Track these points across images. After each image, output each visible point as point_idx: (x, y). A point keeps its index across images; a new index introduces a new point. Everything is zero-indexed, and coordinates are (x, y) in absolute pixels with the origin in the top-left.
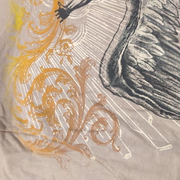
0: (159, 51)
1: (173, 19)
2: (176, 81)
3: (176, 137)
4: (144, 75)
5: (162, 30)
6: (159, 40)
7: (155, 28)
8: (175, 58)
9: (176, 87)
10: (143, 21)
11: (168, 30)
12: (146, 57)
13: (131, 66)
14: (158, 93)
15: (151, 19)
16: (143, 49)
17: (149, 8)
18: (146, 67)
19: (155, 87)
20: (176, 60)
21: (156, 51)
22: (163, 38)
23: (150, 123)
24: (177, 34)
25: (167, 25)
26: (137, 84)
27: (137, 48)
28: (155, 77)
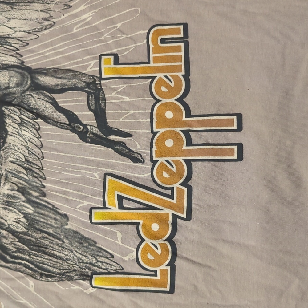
0: (28, 208)
1: (38, 171)
2: (51, 238)
3: (60, 300)
4: (17, 237)
5: (29, 184)
6: (25, 197)
7: (20, 183)
8: (47, 213)
9: (52, 245)
10: (7, 178)
11: (35, 184)
12: (16, 217)
13: (2, 229)
14: (35, 255)
15: (14, 174)
16: (11, 208)
17: (12, 162)
18: (18, 228)
19: (31, 249)
20: (47, 216)
21: (25, 209)
22: (30, 194)
23: (32, 289)
24: (44, 187)
25: (32, 178)
26: (11, 248)
27: (5, 209)
28: (29, 238)
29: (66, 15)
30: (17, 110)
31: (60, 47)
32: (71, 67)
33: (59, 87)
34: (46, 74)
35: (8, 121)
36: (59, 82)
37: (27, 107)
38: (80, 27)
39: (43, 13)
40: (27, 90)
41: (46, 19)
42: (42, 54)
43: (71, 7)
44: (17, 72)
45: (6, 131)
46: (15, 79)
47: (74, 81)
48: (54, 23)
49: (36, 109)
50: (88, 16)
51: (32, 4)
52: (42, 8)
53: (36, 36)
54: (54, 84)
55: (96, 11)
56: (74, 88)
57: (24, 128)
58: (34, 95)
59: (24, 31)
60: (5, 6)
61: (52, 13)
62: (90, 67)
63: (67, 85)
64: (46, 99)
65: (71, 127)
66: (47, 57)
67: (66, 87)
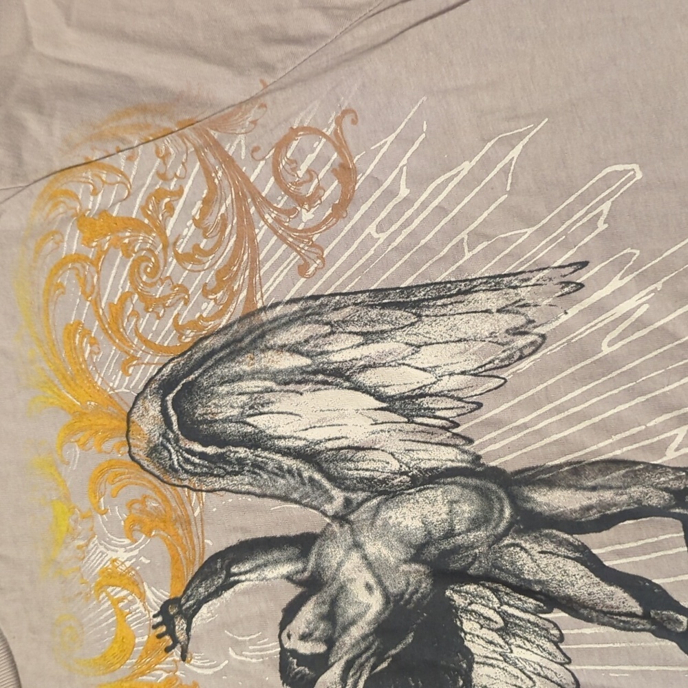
29: (572, 312)
30: (488, 593)
31: (574, 402)
32: (618, 453)
33: (594, 515)
34: (551, 484)
35: (467, 626)
36: (594, 498)
37: (512, 580)
38: (621, 337)
39: (506, 317)
40: (505, 533)
41: (518, 332)
42: (525, 426)
43: (581, 286)
44: (464, 486)
45: (468, 655)
46: (466, 507)
47: (636, 491)
48: (543, 337)
49: (539, 582)
50: (639, 304)
51: (470, 297)
52: (502, 303)
53: (497, 382)
54: (577, 506)
55: (659, 286)
56: (639, 512)
57: (519, 642)
58: (527, 546)
59: (463, 373)
60: (398, 313)
61: (531, 312)
62: (674, 445)
63: (615, 505)
64: (563, 551)
65: (653, 621)
66: (541, 434)
67: (615, 510)
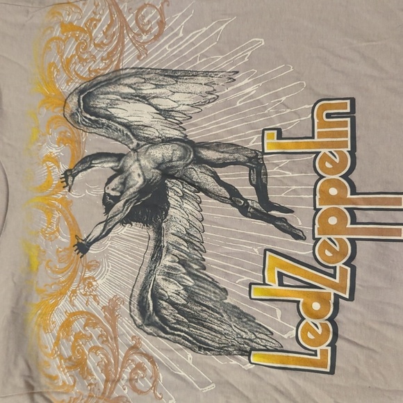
0: (189, 281)
1: (198, 244)
2: (210, 312)
3: (218, 374)
4: (177, 309)
5: (189, 257)
6: (186, 269)
7: (181, 256)
8: (206, 286)
9: (211, 319)
10: (168, 249)
11: (195, 256)
12: (176, 289)
13: (163, 300)
14: (194, 328)
15: (175, 246)
16: (171, 280)
17: (173, 234)
18: (178, 299)
19: (190, 322)
20: (207, 289)
21: (185, 281)
22: (190, 267)
23: (190, 362)
24: (204, 260)
25: (192, 251)
26: (171, 319)
27: (166, 280)
28: (188, 310)
29: (229, 89)
30: (179, 183)
31: (223, 121)
32: (233, 141)
33: (221, 162)
34: (208, 148)
35: (170, 194)
36: (222, 156)
37: (189, 180)
38: (244, 101)
39: (207, 87)
40: (190, 164)
41: (209, 93)
42: (205, 127)
43: (235, 80)
44: (179, 145)
45: (168, 204)
46: (178, 153)
47: (236, 155)
48: (218, 96)
49: (198, 182)
50: (251, 90)
51: (196, 78)
52: (206, 82)
53: (199, 110)
54: (216, 158)
55: (261, 84)
56: (236, 163)
57: (186, 201)
58: (196, 169)
59: (188, 105)
60: (170, 79)
61: (215, 87)
62: (253, 141)
63: (229, 159)
64: (208, 173)
65: (232, 201)
66: (209, 131)
67: (228, 161)
